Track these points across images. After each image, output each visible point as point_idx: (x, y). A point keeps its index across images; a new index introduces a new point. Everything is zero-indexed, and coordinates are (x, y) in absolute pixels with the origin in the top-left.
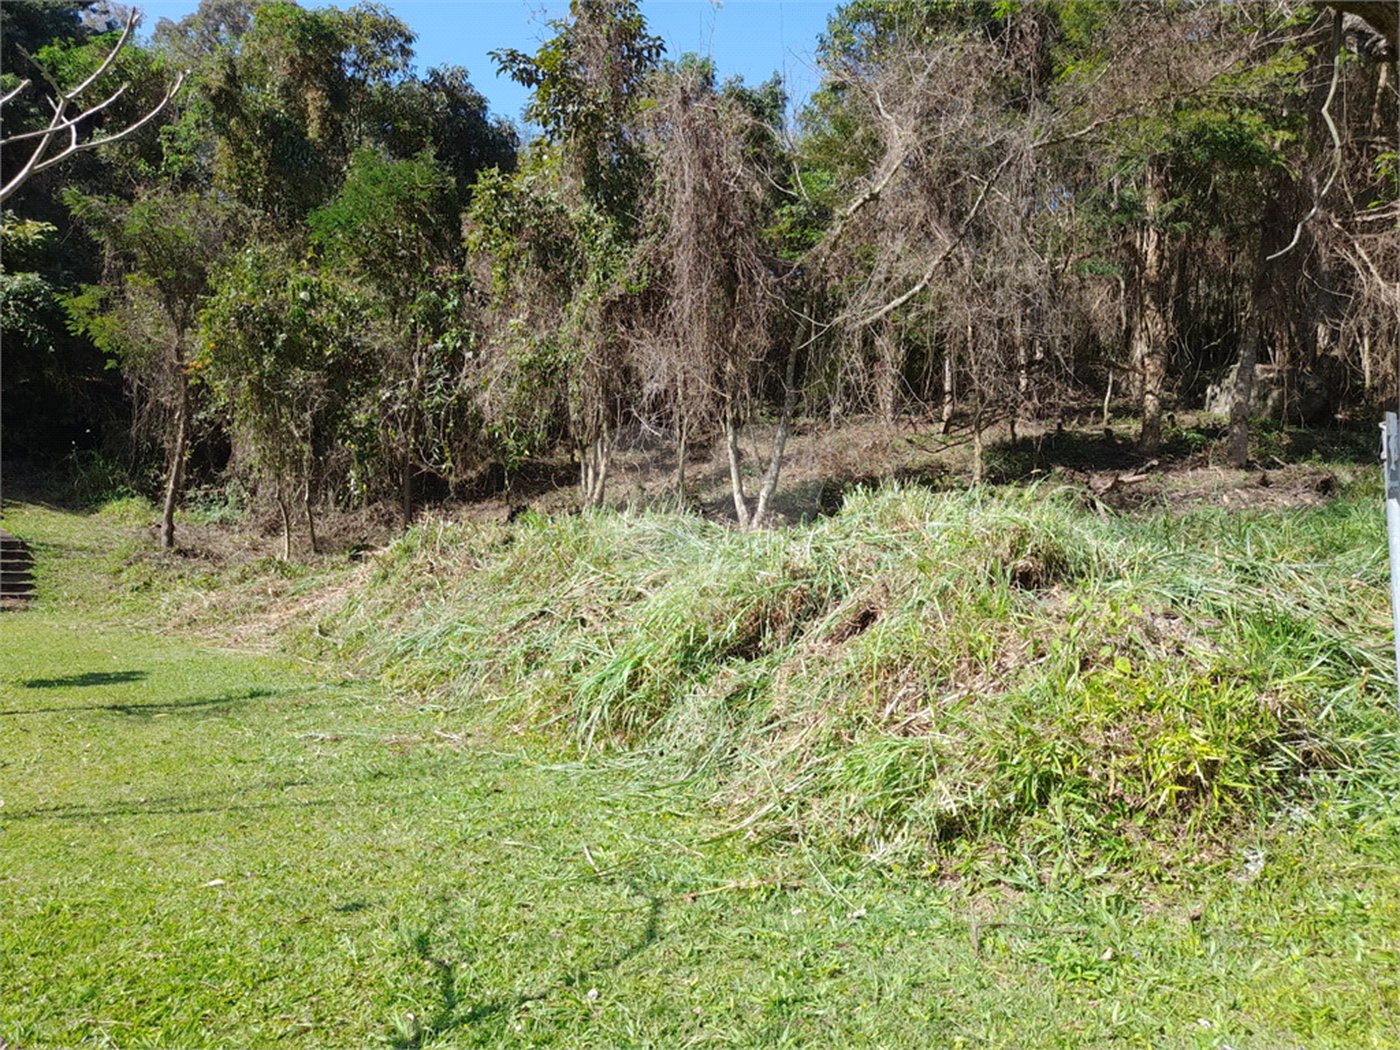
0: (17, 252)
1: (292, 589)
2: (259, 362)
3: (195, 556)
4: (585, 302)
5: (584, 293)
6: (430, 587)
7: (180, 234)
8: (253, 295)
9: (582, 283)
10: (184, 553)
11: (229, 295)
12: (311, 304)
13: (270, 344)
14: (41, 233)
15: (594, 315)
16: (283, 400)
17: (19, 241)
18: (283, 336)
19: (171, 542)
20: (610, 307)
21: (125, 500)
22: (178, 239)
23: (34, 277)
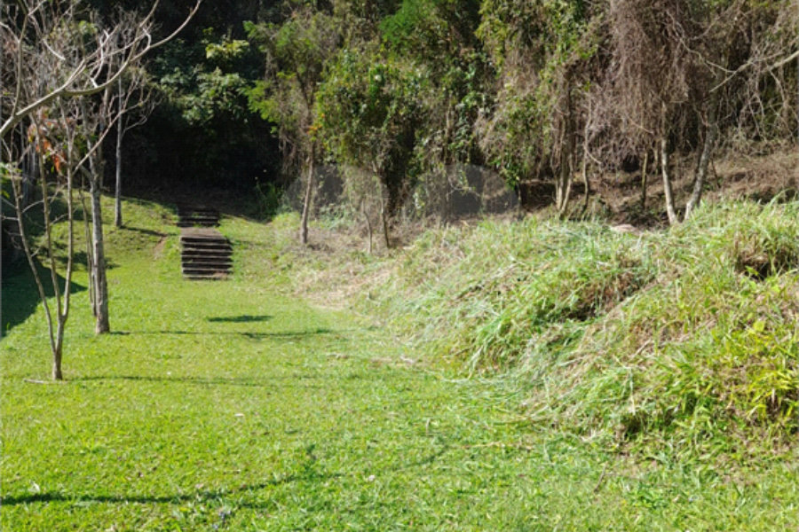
0: (229, 61)
1: (363, 271)
2: (350, 123)
3: (319, 249)
4: (553, 68)
5: (552, 61)
6: (433, 270)
7: (308, 43)
8: (348, 80)
9: (552, 53)
10: (313, 247)
11: (334, 82)
12: (382, 83)
13: (357, 111)
14: (241, 47)
15: (560, 78)
16: (364, 148)
17: (230, 54)
18: (365, 106)
19: (306, 241)
20: (572, 72)
21: (286, 214)
22: (307, 46)
23: (236, 76)
